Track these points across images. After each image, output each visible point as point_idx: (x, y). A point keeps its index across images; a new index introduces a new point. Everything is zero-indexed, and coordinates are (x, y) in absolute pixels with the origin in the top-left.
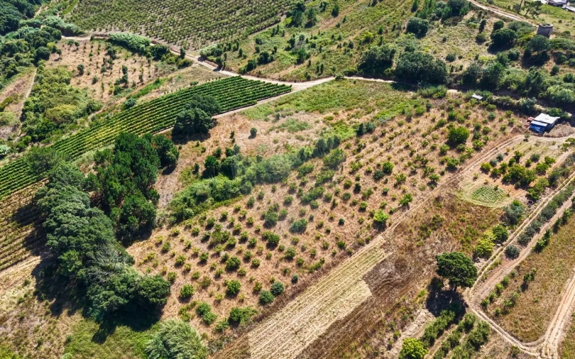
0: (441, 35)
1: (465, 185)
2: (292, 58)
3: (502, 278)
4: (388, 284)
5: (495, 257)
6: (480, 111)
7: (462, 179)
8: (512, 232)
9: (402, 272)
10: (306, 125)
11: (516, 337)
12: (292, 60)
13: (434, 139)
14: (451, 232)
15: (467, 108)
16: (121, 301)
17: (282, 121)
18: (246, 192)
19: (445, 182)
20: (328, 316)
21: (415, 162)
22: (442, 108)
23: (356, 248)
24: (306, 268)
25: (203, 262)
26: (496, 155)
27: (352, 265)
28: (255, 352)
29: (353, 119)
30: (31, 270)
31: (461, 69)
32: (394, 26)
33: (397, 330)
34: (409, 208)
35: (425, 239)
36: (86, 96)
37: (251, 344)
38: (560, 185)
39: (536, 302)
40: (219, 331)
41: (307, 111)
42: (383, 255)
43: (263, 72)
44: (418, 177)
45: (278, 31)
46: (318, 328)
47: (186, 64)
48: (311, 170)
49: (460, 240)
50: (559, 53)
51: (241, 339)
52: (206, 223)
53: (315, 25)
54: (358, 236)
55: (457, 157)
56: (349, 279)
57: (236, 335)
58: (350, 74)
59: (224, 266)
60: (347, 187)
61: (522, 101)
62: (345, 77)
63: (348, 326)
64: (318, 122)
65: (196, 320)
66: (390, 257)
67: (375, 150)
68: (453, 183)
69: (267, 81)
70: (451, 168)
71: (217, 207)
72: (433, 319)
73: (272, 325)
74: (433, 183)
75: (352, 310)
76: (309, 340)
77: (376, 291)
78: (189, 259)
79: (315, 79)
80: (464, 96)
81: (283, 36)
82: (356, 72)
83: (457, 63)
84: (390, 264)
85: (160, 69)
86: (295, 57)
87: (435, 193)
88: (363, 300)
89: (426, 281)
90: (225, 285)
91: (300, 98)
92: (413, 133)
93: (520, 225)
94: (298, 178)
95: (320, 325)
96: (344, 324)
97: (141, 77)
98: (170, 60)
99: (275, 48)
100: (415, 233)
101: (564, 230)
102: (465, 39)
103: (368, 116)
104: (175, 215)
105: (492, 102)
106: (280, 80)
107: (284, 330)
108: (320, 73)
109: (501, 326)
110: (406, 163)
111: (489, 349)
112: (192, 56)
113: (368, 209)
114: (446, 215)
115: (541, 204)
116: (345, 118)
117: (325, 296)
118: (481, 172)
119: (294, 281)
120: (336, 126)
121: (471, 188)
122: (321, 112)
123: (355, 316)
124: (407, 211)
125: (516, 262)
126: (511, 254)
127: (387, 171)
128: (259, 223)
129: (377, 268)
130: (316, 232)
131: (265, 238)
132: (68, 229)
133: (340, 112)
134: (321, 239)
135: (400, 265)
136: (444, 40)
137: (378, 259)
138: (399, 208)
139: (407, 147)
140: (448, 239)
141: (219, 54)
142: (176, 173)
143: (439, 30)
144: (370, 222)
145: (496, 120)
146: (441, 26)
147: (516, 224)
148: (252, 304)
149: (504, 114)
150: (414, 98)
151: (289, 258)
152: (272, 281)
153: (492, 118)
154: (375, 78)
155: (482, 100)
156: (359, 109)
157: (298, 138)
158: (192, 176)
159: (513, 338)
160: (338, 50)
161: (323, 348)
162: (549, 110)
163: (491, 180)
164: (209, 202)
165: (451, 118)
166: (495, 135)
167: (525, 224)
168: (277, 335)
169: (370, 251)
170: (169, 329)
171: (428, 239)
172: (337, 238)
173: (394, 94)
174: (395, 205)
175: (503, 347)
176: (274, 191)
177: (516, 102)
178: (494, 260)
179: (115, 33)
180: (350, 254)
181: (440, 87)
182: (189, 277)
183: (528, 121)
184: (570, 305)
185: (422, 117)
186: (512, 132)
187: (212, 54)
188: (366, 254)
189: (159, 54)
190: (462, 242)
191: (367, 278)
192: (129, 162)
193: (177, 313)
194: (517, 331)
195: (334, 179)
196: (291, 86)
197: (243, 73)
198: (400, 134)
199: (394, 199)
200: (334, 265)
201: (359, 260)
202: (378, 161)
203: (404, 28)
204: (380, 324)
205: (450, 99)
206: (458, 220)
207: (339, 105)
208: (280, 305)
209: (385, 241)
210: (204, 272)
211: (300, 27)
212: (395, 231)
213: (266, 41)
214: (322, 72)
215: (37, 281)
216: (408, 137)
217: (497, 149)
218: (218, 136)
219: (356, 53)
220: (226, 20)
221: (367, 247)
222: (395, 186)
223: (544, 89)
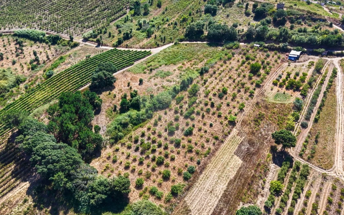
0: (225, 13)
1: (268, 94)
2: (143, 34)
3: (304, 139)
4: (249, 154)
5: (297, 129)
6: (260, 53)
7: (265, 91)
8: (300, 115)
9: (253, 146)
10: (170, 73)
11: (322, 168)
12: (144, 35)
13: (243, 71)
14: (270, 120)
15: (253, 52)
16: (104, 197)
17: (154, 72)
18: (150, 117)
19: (257, 94)
20: (224, 179)
21: (238, 85)
22: (240, 54)
23: (224, 138)
24: (202, 154)
25: (141, 163)
26: (278, 75)
27: (226, 148)
28: (193, 208)
29: (194, 66)
30: (25, 192)
31: (243, 31)
32: (197, 11)
33: (264, 178)
34: (244, 111)
35: (258, 126)
36: (11, 73)
37: (189, 204)
38: (314, 87)
39: (325, 148)
40: (168, 201)
41: (166, 65)
42: (240, 139)
43: (129, 45)
44: (242, 92)
45: (128, 19)
46: (221, 187)
47: (76, 45)
48: (183, 98)
49: (277, 124)
50: (291, 17)
51: (182, 203)
52: (133, 140)
53: (149, 13)
54: (223, 131)
55: (259, 79)
56: (227, 156)
57: (178, 201)
58: (181, 40)
59: (155, 163)
60: (206, 105)
61: (281, 45)
62: (180, 43)
63: (238, 182)
64: (175, 70)
65: (152, 198)
66: (244, 139)
67: (214, 82)
68: (262, 94)
69: (134, 50)
70: (258, 86)
71: (136, 129)
72: (279, 168)
73: (196, 191)
74: (251, 95)
75: (236, 173)
76: (219, 194)
77: (244, 159)
78: (131, 163)
79: (162, 46)
80: (249, 46)
81: (132, 22)
82: (184, 39)
83: (240, 28)
84: (246, 143)
85: (58, 50)
86: (145, 34)
87: (255, 100)
88: (240, 166)
89: (268, 148)
90: (160, 173)
91: (158, 58)
92: (231, 70)
93: (303, 110)
94: (177, 104)
95: (222, 185)
96: (235, 181)
97: (47, 57)
98: (64, 43)
99: (131, 29)
100: (252, 124)
101: (324, 108)
102: (240, 14)
103: (202, 63)
104: (112, 138)
105: (265, 47)
106: (141, 48)
107: (204, 192)
108: (163, 41)
109: (313, 164)
110: (233, 86)
111: (311, 177)
112: (78, 39)
113: (222, 115)
114: (265, 111)
115: (309, 98)
116: (189, 66)
117: (218, 168)
118: (273, 85)
119: (199, 163)
120: (186, 71)
121: (271, 95)
122: (175, 64)
123: (238, 176)
124: (244, 113)
125: (308, 130)
126: (304, 126)
127: (225, 92)
128: (165, 134)
129: (240, 147)
130: (199, 133)
131: (172, 142)
132: (52, 159)
133: (185, 63)
134: (203, 137)
135: (251, 143)
136: (228, 16)
137: (238, 142)
138: (239, 112)
139: (230, 78)
140: (271, 124)
141: (95, 36)
142: (103, 113)
143: (223, 11)
144: (226, 122)
145: (271, 57)
146: (224, 8)
147: (301, 110)
148: (180, 181)
149: (273, 53)
150: (223, 50)
151: (190, 151)
152: (186, 166)
153: (268, 56)
154: (196, 41)
155: (260, 47)
156: (195, 60)
157: (168, 81)
158: (113, 113)
159: (320, 169)
160: (169, 27)
161: (229, 197)
162: (295, 48)
163: (280, 89)
164: (130, 127)
165: (248, 59)
166: (274, 65)
167: (305, 109)
168: (201, 196)
169: (232, 138)
170: (140, 207)
171: (260, 126)
172: (212, 134)
173: (211, 49)
174: (236, 110)
175: (317, 175)
176: (166, 114)
177: (278, 46)
178: (297, 131)
179: (17, 30)
180: (222, 142)
181: (235, 42)
182: (136, 174)
183: (287, 55)
184: (341, 147)
185: (232, 60)
186: (281, 62)
187: (91, 37)
188: (231, 140)
189: (55, 40)
190: (278, 124)
191: (237, 153)
192: (74, 111)
193: (138, 196)
194: (321, 165)
195: (197, 101)
196: (150, 51)
197: (117, 46)
198: (224, 71)
199: (234, 108)
200: (217, 150)
201: (228, 144)
202: (218, 87)
203: (203, 11)
204: (254, 176)
205: (242, 48)
206: (271, 113)
207: (183, 59)
208: (196, 178)
209: (238, 131)
210: (144, 169)
211: (140, 16)
212: (242, 125)
213: (122, 25)
214: (165, 41)
215: (33, 198)
216: (229, 72)
217: (277, 72)
218: (120, 87)
219: (180, 28)
220: (90, 15)
221: (230, 136)
222: (232, 100)
223: (290, 37)
